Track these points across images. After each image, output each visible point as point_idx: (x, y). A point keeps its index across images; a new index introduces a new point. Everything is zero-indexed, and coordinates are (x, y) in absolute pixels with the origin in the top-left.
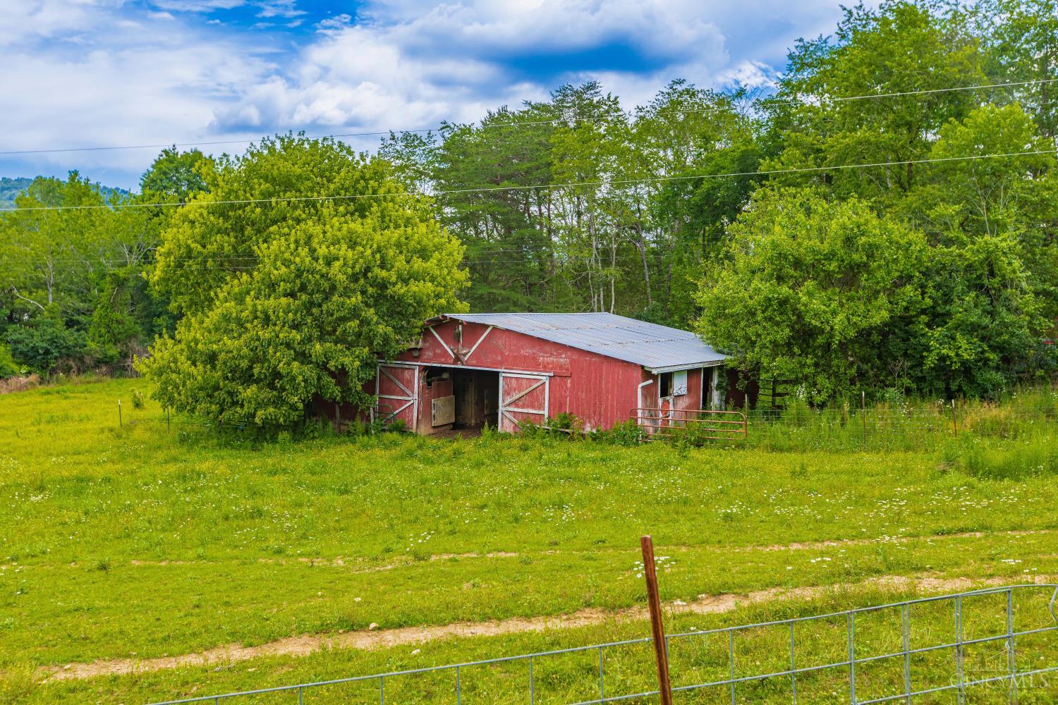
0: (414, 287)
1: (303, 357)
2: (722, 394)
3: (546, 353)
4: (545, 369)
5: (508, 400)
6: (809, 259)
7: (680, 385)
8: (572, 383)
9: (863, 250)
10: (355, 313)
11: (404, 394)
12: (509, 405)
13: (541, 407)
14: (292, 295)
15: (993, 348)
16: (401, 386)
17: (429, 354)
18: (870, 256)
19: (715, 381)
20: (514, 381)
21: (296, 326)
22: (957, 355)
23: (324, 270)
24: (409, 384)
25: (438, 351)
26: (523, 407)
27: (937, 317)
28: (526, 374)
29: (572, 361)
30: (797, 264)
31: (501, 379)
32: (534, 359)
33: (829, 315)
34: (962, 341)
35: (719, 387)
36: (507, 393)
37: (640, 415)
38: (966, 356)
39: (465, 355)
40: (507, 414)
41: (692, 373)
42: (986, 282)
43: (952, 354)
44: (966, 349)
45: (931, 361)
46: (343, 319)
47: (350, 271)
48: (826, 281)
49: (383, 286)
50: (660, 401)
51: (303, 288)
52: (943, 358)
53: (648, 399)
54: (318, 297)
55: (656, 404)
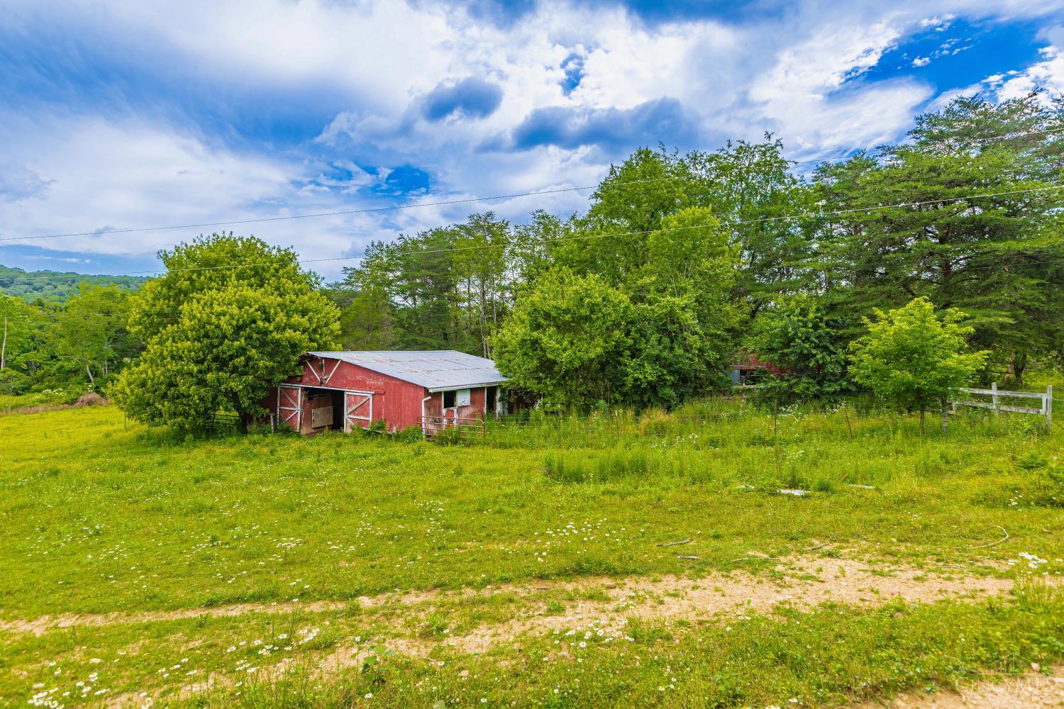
0: (289, 333)
1: (202, 383)
2: (503, 404)
3: (370, 377)
4: (370, 389)
5: (350, 410)
6: (554, 314)
7: (463, 399)
8: (386, 398)
9: (588, 307)
10: (242, 351)
11: (293, 406)
12: (350, 413)
13: (368, 416)
14: (198, 339)
15: (671, 373)
16: (291, 401)
17: (307, 379)
18: (592, 312)
19: (498, 395)
20: (353, 398)
21: (198, 362)
22: (645, 378)
23: (216, 322)
24: (295, 399)
25: (312, 377)
26: (358, 415)
27: (635, 353)
28: (359, 393)
29: (386, 384)
30: (547, 316)
31: (345, 396)
32: (364, 382)
33: (561, 351)
34: (648, 368)
35: (501, 399)
36: (349, 406)
37: (423, 421)
38: (650, 378)
39: (326, 380)
40: (349, 420)
41: (474, 391)
42: (669, 327)
43: (641, 377)
44: (650, 373)
45: (629, 381)
46: (232, 358)
47: (234, 323)
48: (563, 328)
49: (265, 332)
50: (444, 411)
51: (206, 336)
52: (636, 380)
53: (432, 410)
54: (216, 341)
55: (440, 413)
